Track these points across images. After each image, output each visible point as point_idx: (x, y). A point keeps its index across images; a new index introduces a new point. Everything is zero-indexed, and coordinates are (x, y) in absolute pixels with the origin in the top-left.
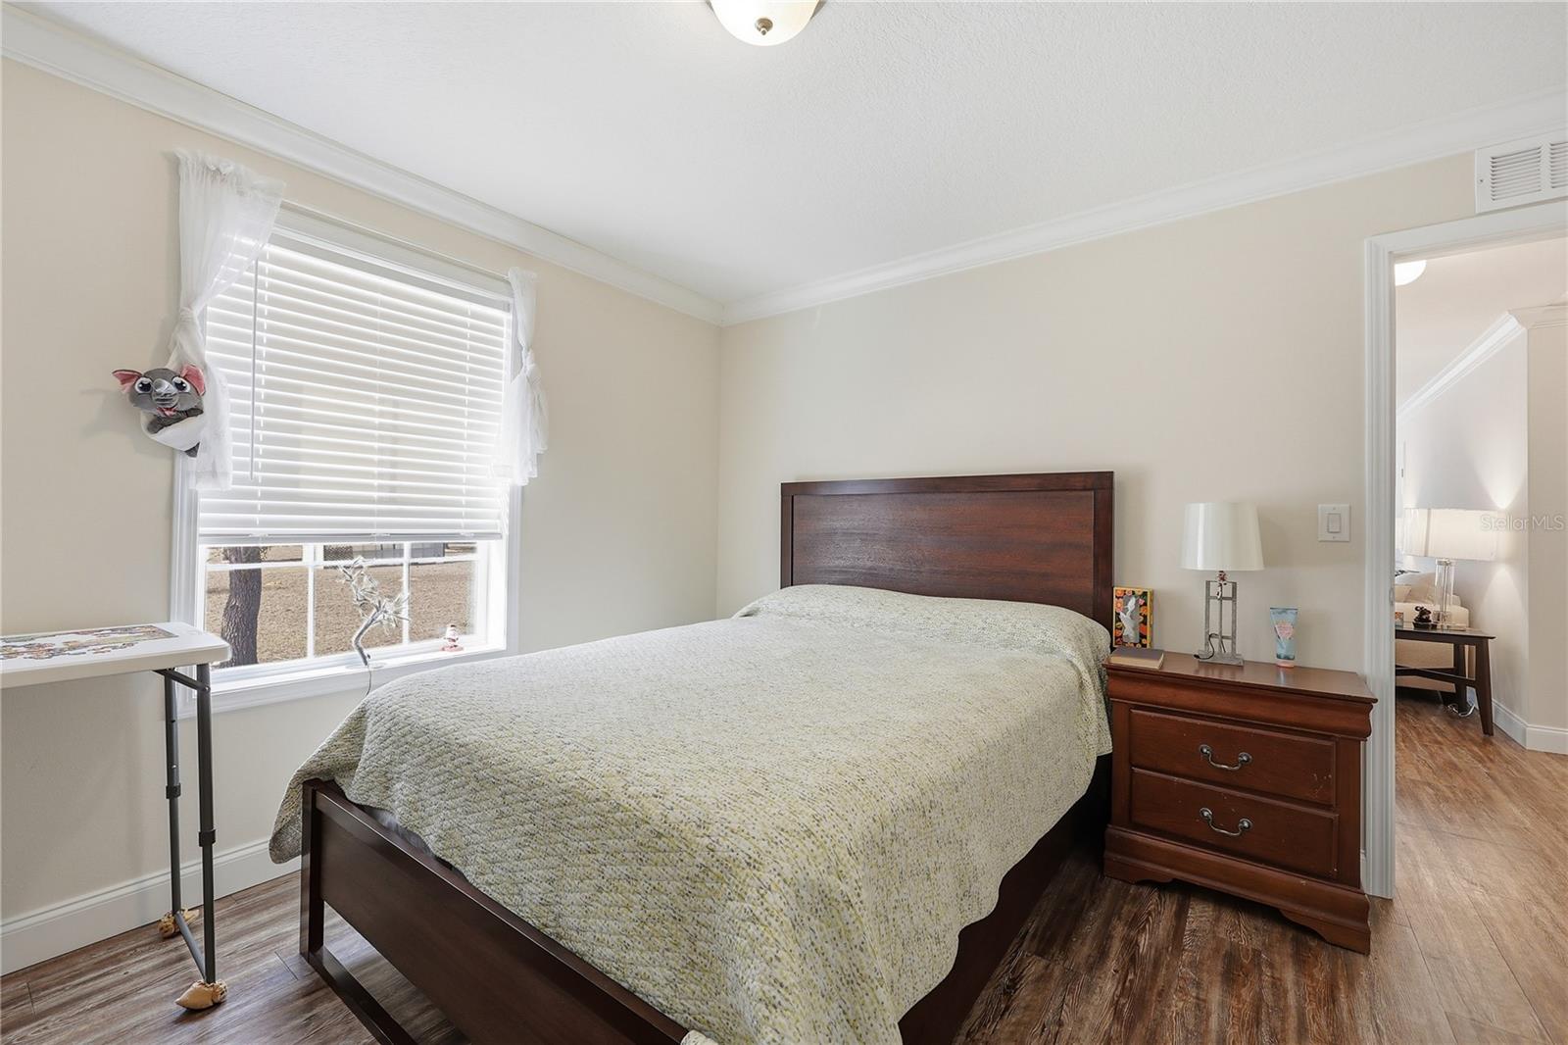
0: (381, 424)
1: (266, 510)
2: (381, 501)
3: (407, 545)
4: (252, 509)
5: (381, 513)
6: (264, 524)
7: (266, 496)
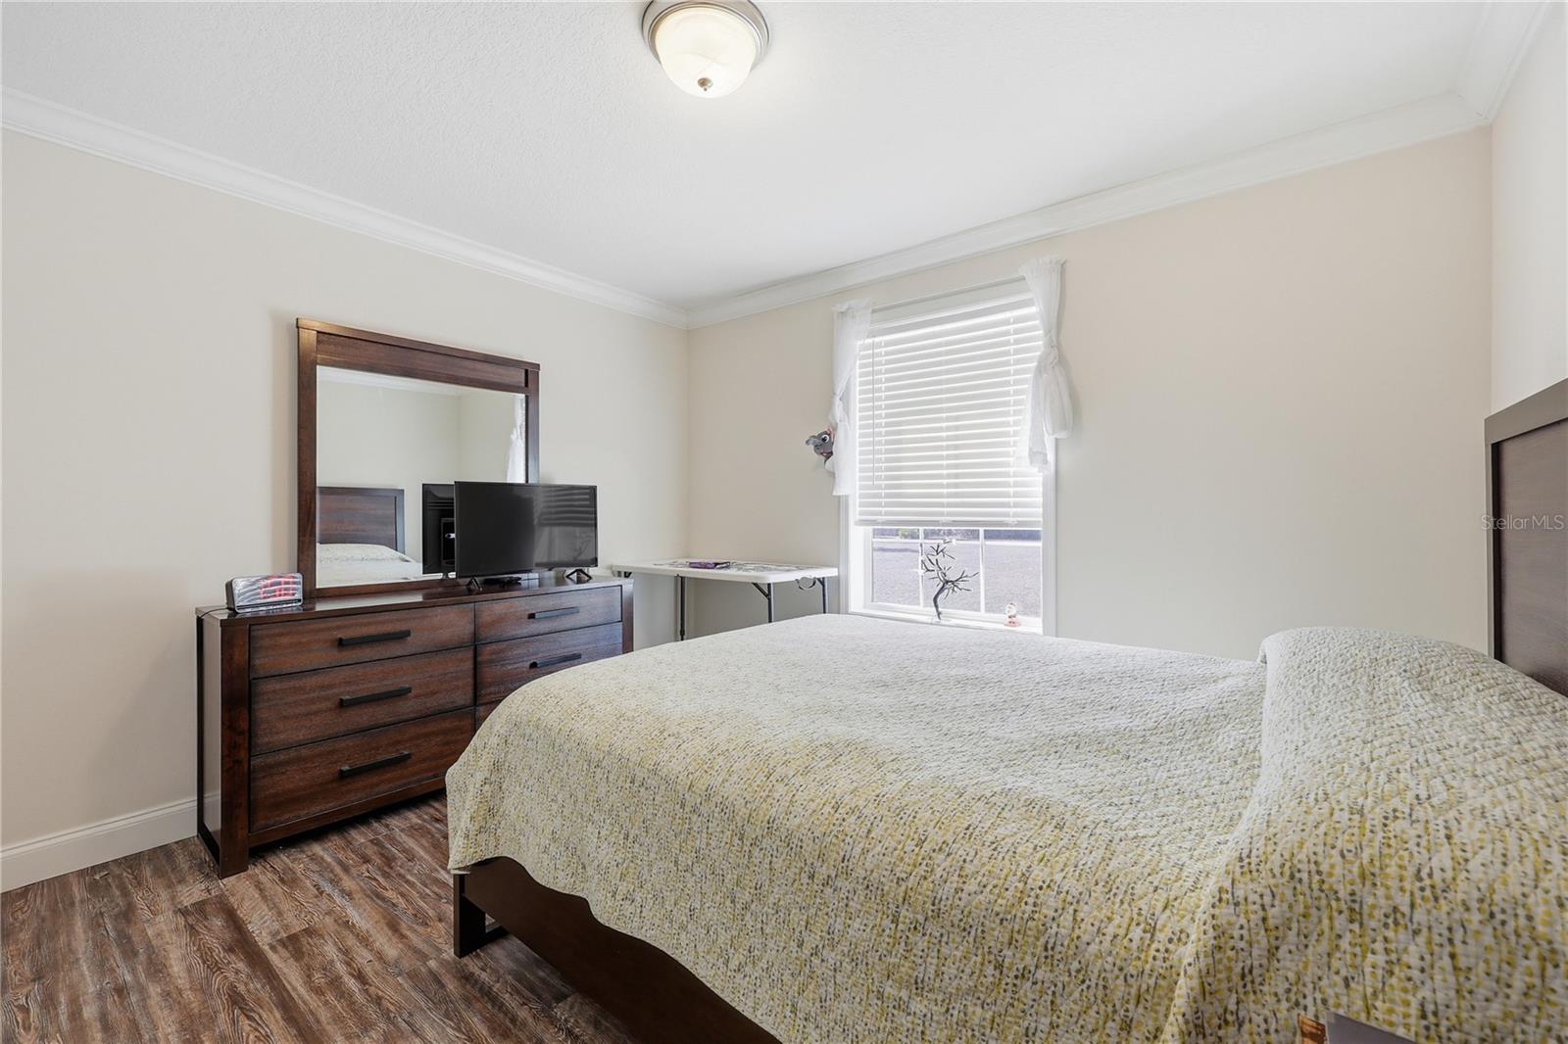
0: (947, 437)
1: (887, 505)
2: (949, 496)
3: (981, 530)
4: (879, 505)
5: (949, 505)
6: (887, 514)
7: (888, 496)
